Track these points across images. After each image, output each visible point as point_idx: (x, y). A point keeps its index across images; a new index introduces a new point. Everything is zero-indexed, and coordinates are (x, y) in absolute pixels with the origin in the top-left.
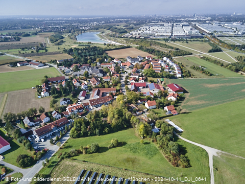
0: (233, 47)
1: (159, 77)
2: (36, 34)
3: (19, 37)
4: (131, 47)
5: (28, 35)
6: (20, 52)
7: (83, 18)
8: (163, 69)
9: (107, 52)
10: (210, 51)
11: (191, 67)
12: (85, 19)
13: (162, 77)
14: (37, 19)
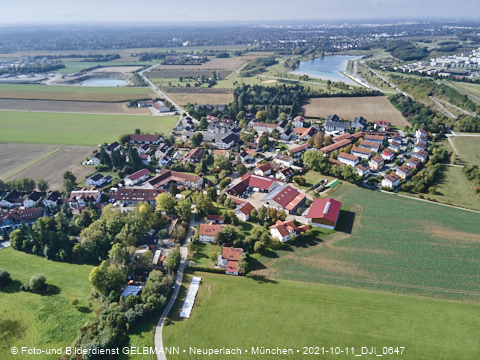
2: (239, 54)
3: (209, 57)
4: (382, 95)
5: (225, 55)
6: (170, 84)
7: (370, 25)
9: (312, 99)
12: (373, 26)
14: (281, 27)
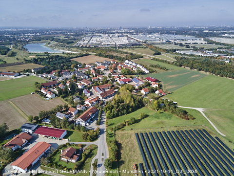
0: (167, 51)
1: (134, 74)
8: (132, 69)
10: (154, 55)
11: (150, 66)
13: (136, 74)
